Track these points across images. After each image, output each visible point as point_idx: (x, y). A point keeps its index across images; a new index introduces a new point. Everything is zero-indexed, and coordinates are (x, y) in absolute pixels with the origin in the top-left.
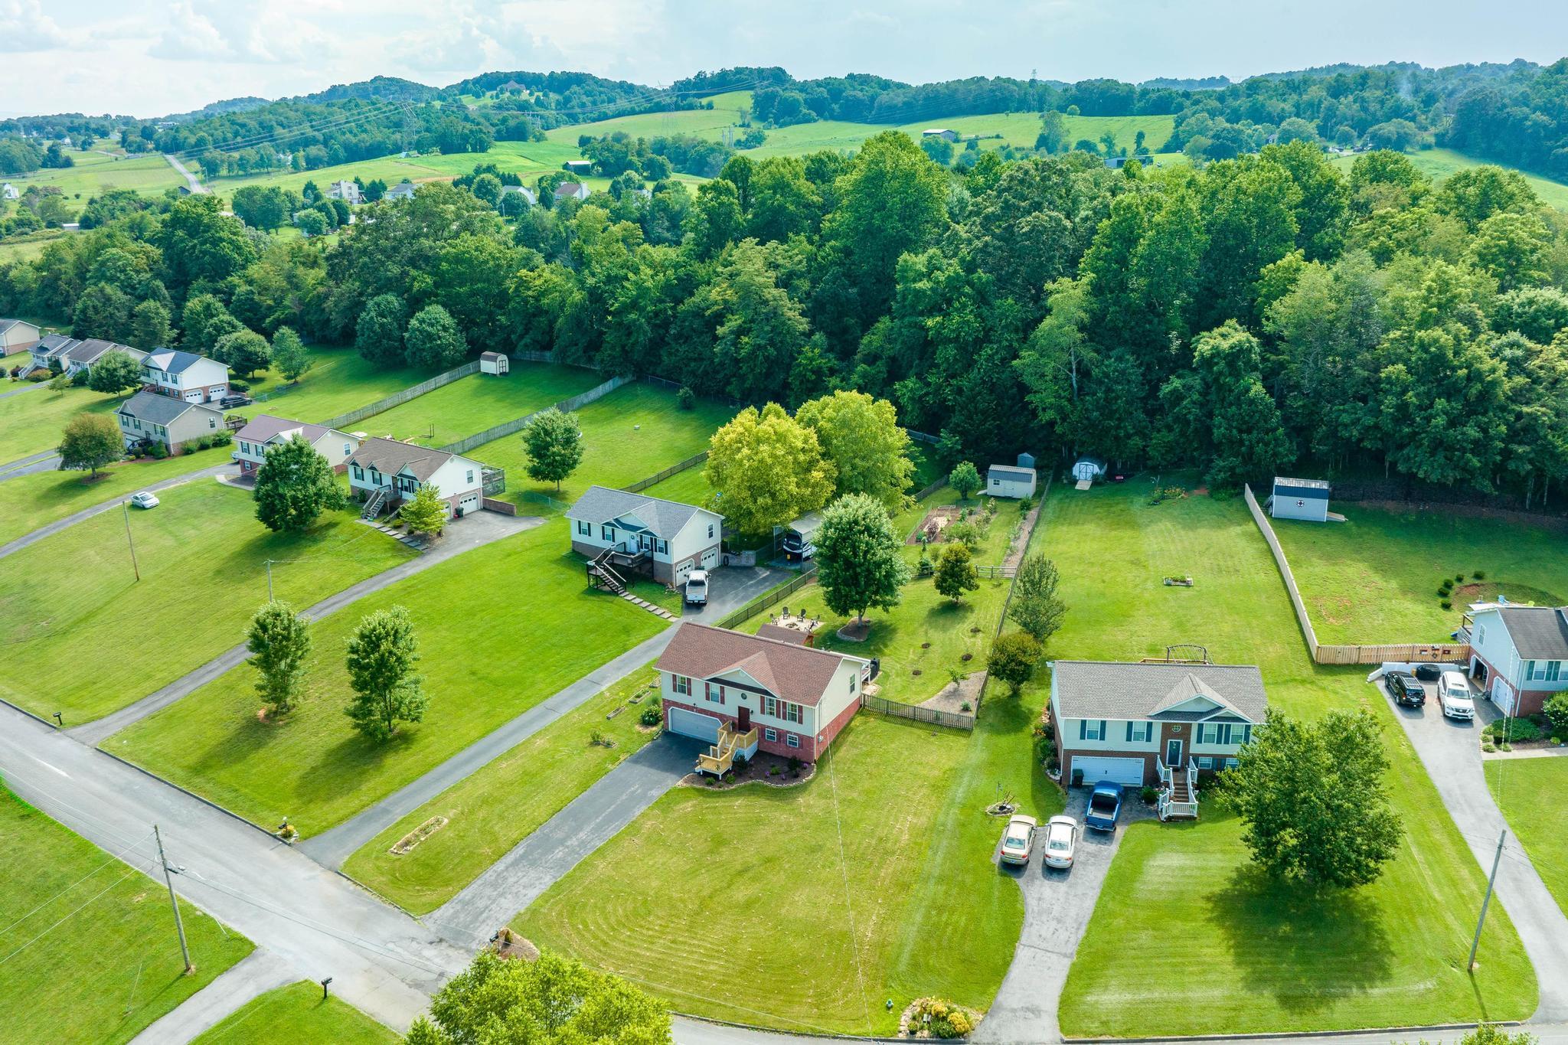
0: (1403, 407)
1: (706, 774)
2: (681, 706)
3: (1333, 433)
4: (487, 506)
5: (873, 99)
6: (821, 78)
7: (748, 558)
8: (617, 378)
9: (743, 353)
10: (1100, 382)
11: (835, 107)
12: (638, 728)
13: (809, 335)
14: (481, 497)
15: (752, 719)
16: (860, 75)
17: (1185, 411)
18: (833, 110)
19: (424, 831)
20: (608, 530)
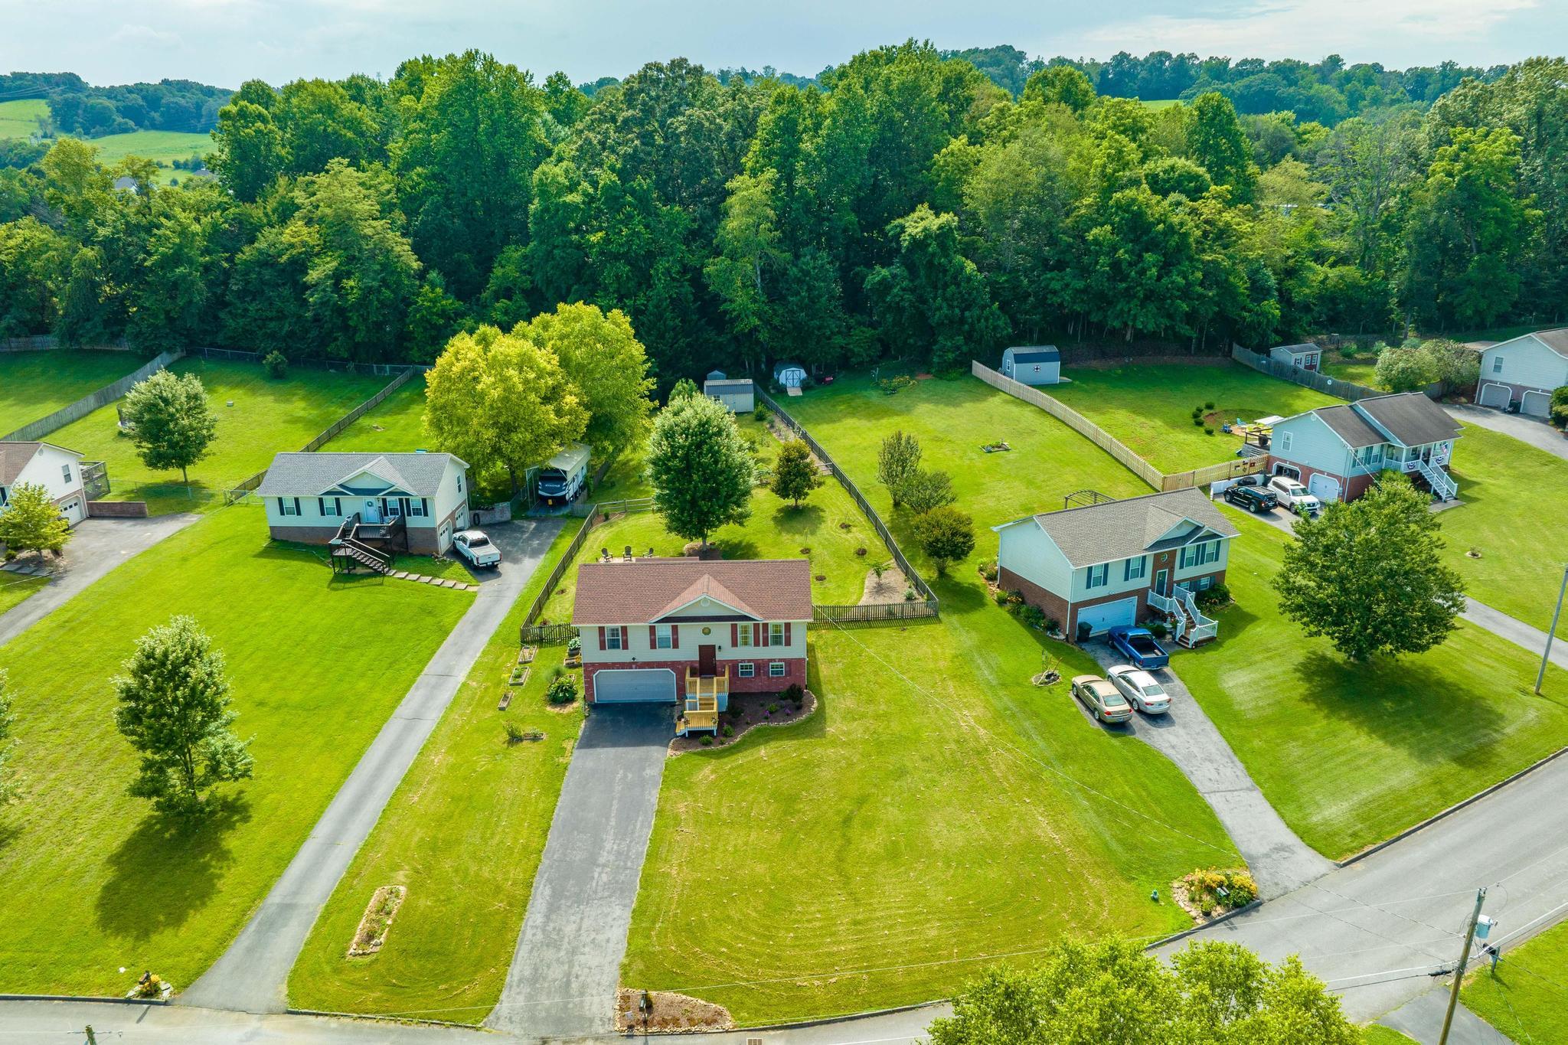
0: (1116, 265)
1: (694, 735)
2: (613, 665)
3: (1042, 301)
4: (97, 512)
5: (199, 106)
6: (131, 83)
7: (503, 511)
8: (164, 354)
9: (352, 298)
10: (799, 281)
11: (156, 115)
12: (551, 710)
13: (422, 275)
14: (83, 501)
15: (720, 656)
16: (178, 82)
17: (897, 299)
18: (153, 119)
19: (383, 910)
20: (329, 502)
